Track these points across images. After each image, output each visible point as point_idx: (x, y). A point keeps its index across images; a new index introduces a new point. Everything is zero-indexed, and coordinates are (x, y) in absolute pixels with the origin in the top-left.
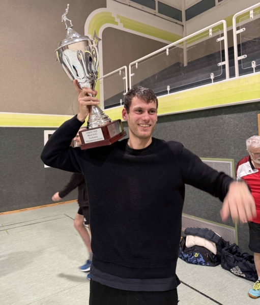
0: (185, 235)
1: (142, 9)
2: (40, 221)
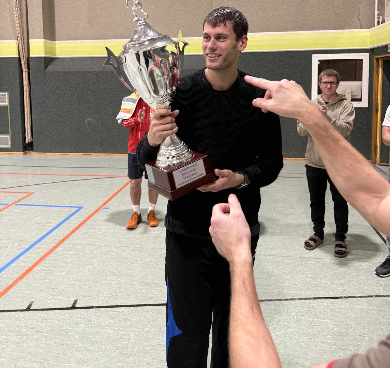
2: (294, 176)
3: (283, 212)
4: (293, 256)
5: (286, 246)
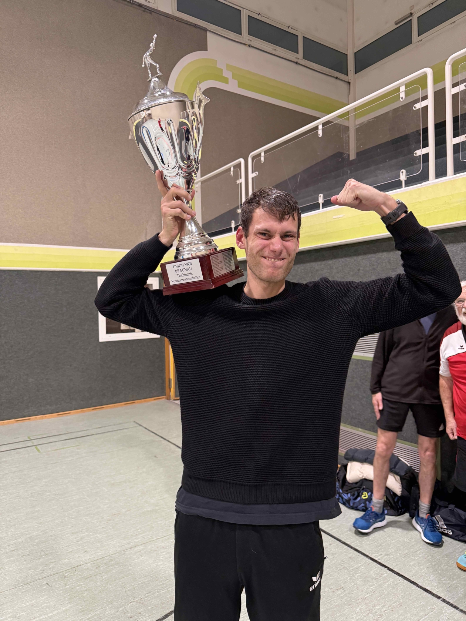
0: (345, 462)
1: (274, 52)
2: (92, 432)
4: (165, 535)
5: (148, 525)
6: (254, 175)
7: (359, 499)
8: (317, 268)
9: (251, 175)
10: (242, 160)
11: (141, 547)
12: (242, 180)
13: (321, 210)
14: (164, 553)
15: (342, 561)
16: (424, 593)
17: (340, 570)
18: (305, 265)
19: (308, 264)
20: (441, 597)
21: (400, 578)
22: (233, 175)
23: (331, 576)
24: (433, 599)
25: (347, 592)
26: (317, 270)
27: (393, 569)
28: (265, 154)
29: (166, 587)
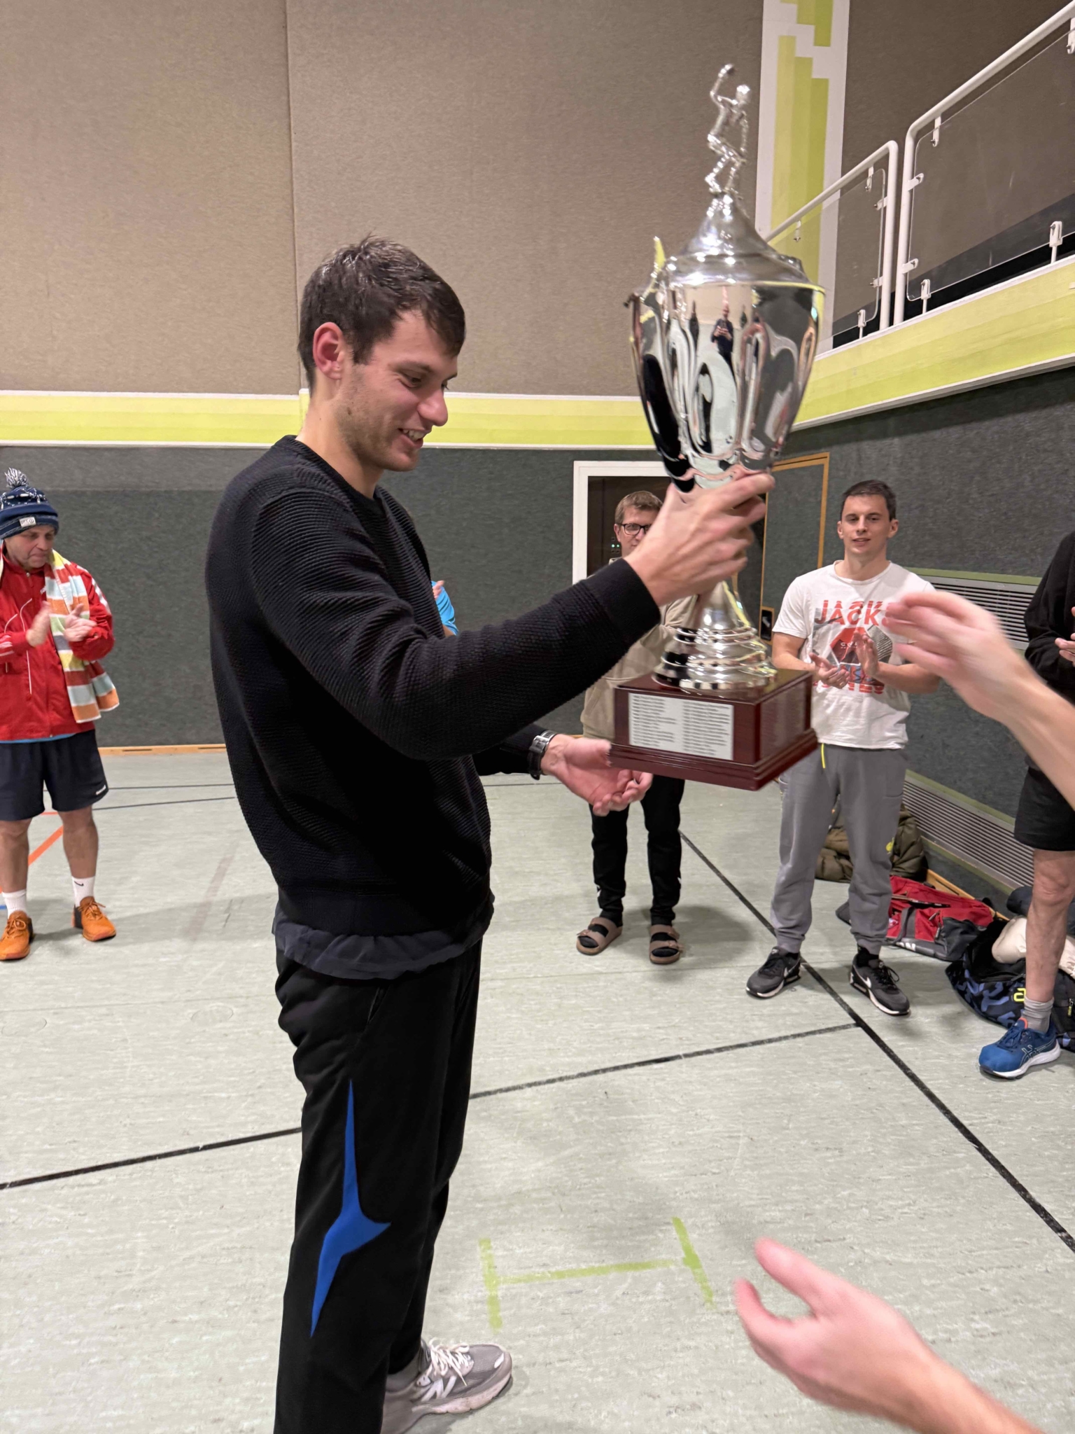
0: (1004, 915)
3: (517, 869)
4: (553, 974)
5: (534, 952)
6: (915, 182)
7: (1005, 1000)
8: (1028, 428)
9: (909, 184)
10: (892, 146)
11: (499, 983)
12: (889, 201)
13: (1055, 264)
14: (532, 1002)
15: (881, 1105)
16: (1027, 1211)
17: (862, 1118)
18: (1002, 421)
19: (1009, 419)
20: (1065, 1231)
21: (993, 1169)
22: (870, 187)
23: (832, 1123)
24: (1041, 1228)
25: (845, 1158)
26: (1028, 435)
27: (991, 1151)
28: (942, 122)
29: (503, 1053)
